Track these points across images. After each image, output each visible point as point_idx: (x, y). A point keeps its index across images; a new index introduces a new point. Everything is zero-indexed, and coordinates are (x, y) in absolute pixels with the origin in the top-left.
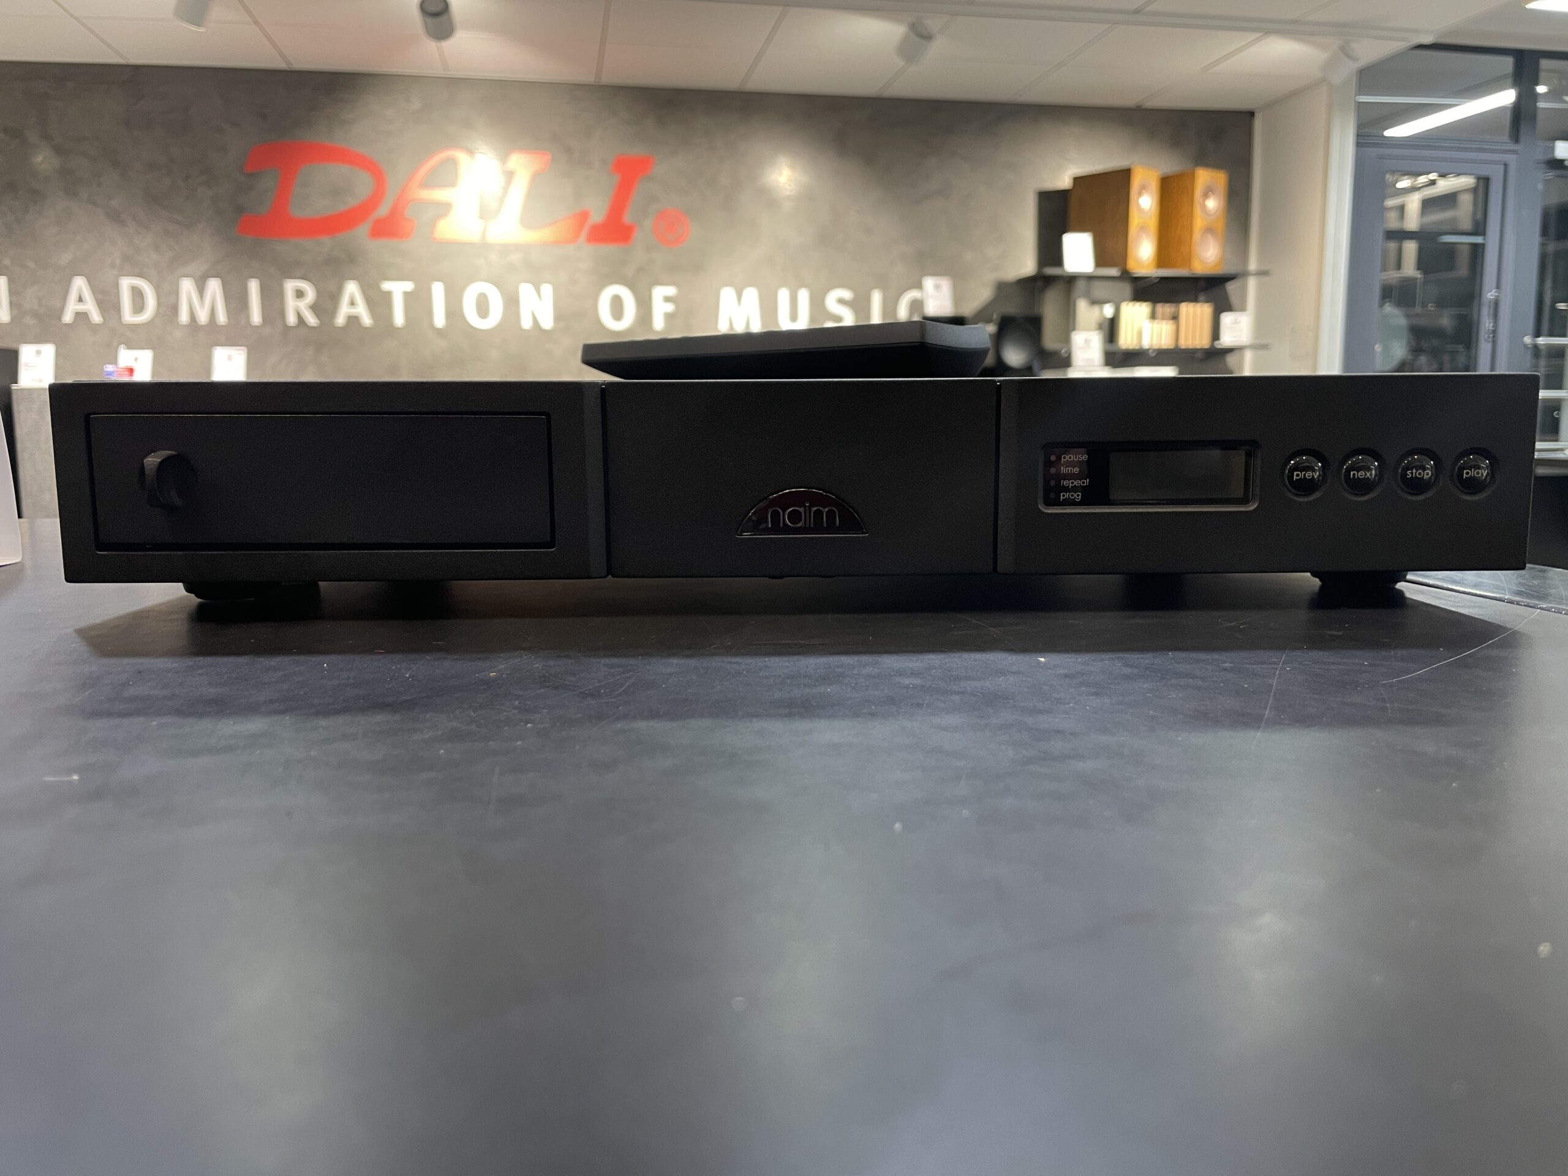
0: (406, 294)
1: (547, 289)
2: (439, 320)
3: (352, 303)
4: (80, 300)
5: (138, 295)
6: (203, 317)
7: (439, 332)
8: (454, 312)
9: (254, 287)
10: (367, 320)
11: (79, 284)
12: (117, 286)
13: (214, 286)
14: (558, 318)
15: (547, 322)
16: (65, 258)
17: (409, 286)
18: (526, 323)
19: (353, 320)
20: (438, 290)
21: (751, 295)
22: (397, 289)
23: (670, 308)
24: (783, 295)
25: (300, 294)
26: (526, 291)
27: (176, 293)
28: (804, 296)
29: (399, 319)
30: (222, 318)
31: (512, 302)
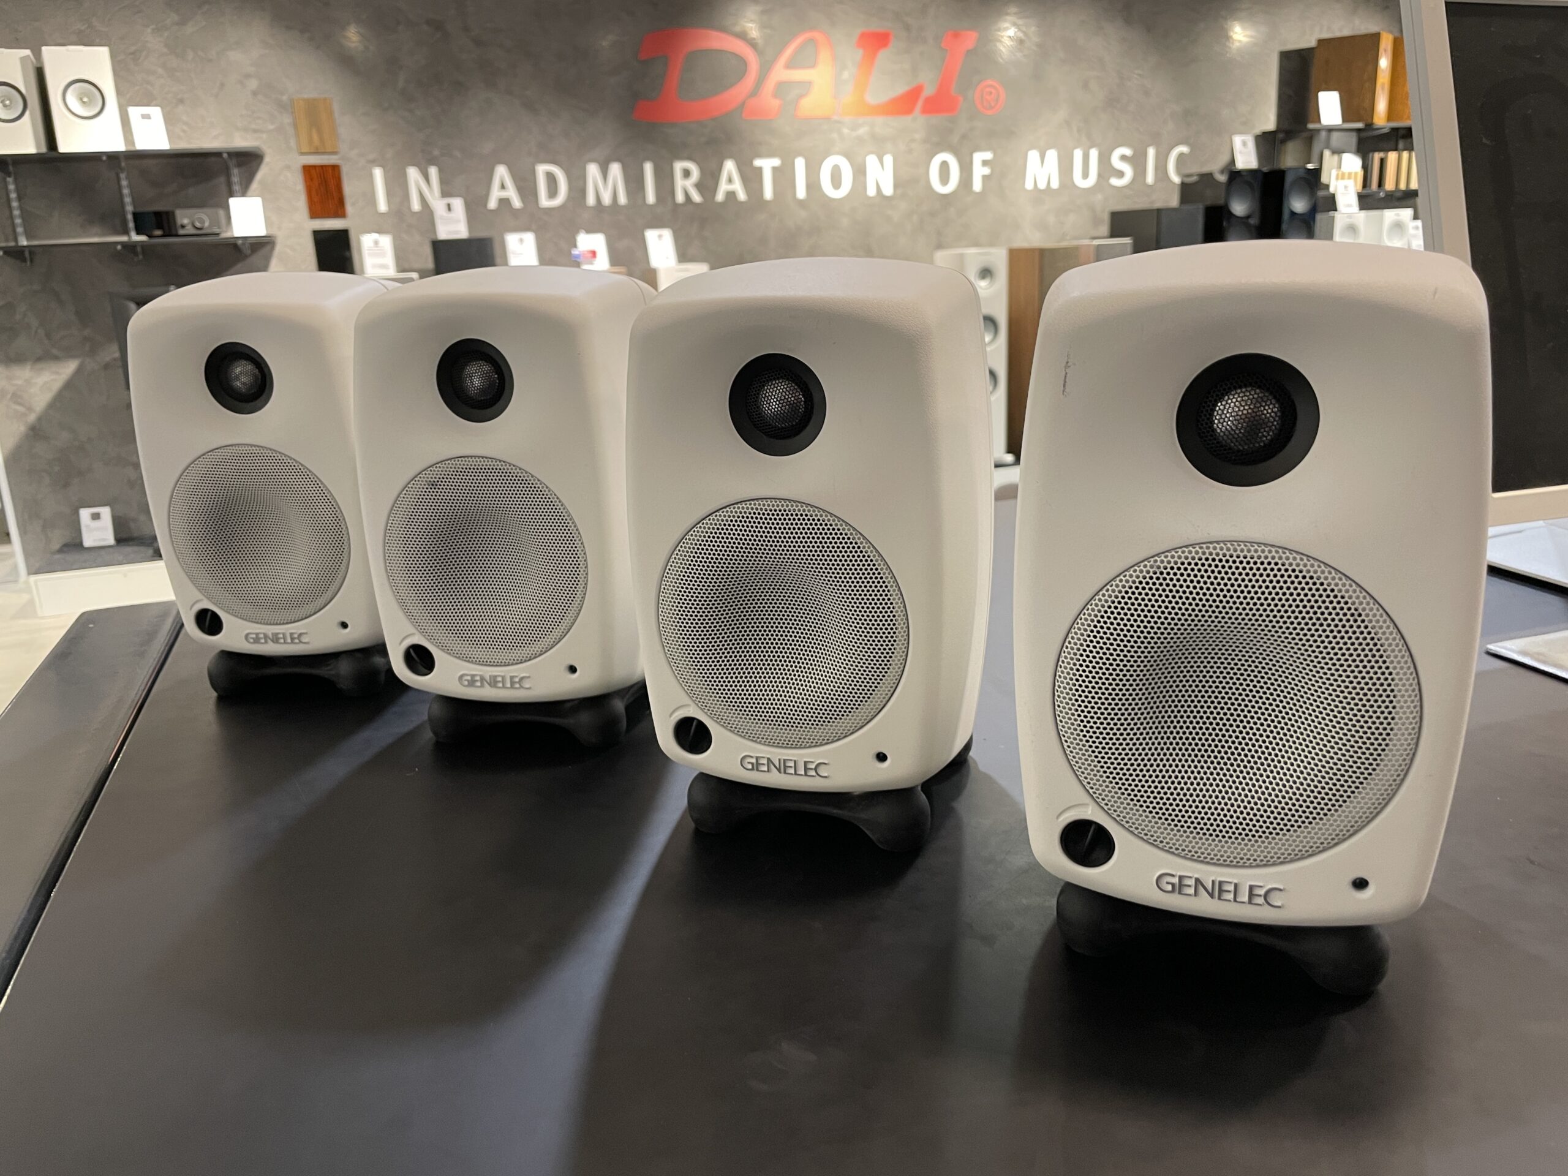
0: (775, 169)
1: (888, 159)
2: (801, 193)
3: (730, 181)
4: (503, 187)
5: (551, 179)
6: (607, 200)
7: (801, 203)
8: (813, 185)
9: (648, 168)
10: (742, 196)
11: (501, 172)
12: (533, 173)
13: (615, 169)
14: (896, 186)
15: (888, 190)
16: (487, 147)
17: (776, 162)
18: (871, 192)
19: (731, 195)
20: (800, 164)
21: (1052, 155)
22: (767, 165)
23: (987, 171)
24: (1078, 154)
25: (687, 173)
26: (871, 161)
27: (583, 177)
28: (1094, 154)
29: (768, 193)
30: (623, 200)
31: (860, 172)
